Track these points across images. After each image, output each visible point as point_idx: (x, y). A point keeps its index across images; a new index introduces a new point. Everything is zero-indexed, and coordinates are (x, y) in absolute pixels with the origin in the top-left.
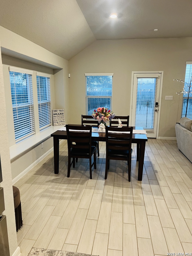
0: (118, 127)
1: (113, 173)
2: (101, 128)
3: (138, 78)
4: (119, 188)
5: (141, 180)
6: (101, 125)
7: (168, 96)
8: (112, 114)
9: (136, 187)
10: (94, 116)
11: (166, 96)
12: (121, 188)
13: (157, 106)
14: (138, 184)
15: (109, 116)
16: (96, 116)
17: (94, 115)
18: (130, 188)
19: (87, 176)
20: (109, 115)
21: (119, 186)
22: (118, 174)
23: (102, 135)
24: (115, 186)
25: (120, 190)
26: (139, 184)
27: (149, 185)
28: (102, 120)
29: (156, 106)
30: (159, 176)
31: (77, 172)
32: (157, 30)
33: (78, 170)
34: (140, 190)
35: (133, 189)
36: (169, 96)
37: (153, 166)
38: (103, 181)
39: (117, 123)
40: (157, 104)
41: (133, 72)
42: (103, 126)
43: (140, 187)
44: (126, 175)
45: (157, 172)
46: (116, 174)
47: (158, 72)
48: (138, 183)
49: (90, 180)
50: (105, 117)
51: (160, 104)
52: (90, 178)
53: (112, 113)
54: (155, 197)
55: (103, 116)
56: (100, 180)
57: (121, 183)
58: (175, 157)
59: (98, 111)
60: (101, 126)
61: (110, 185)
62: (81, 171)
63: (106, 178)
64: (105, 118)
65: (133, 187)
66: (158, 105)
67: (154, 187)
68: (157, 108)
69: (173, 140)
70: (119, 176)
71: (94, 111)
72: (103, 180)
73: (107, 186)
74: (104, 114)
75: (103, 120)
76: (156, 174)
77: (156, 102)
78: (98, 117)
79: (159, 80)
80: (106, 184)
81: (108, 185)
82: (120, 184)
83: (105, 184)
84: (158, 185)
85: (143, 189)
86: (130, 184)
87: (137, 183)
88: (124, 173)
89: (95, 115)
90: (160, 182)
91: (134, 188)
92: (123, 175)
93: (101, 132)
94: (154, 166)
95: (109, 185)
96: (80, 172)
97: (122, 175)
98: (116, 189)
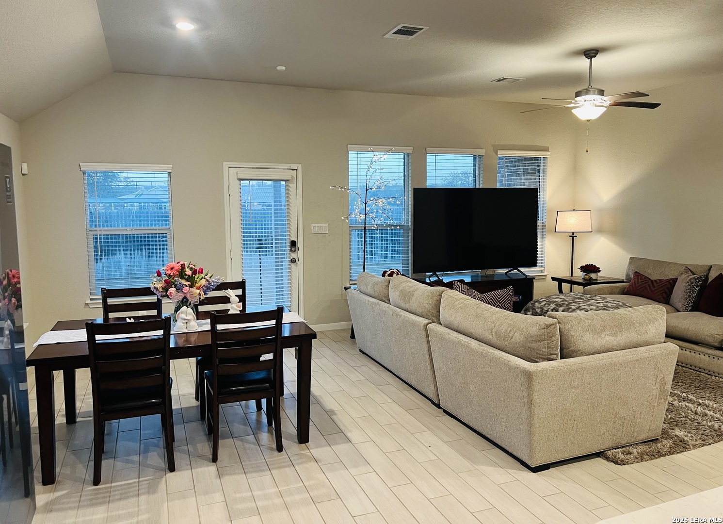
0: (229, 313)
1: (230, 441)
2: (184, 321)
3: (240, 180)
4: (261, 474)
5: (308, 441)
6: (182, 313)
7: (316, 225)
8: (210, 278)
9: (300, 461)
10: (157, 289)
11: (313, 225)
12: (266, 473)
13: (296, 250)
14: (303, 452)
15: (204, 286)
16: (166, 289)
17: (156, 286)
18: (288, 466)
19: (157, 468)
20: (203, 282)
21: (258, 470)
22: (242, 440)
23: (187, 341)
24: (247, 473)
25: (266, 477)
26: (306, 452)
27: (329, 448)
28: (185, 298)
29: (291, 250)
30: (342, 419)
31: (119, 464)
32: (283, 68)
33: (117, 457)
34: (314, 464)
35: (296, 467)
36: (320, 225)
37: (319, 401)
38: (212, 469)
39: (226, 300)
40: (293, 244)
41: (226, 165)
42: (191, 314)
43: (311, 457)
44: (266, 437)
45: (335, 414)
46: (238, 443)
47: (289, 167)
48: (303, 450)
49: (170, 475)
50: (193, 290)
51: (300, 244)
52: (167, 470)
53: (209, 275)
54: (353, 471)
55: (187, 286)
56: (200, 467)
57: (260, 461)
58: (358, 371)
59: (169, 272)
60: (183, 316)
61: (235, 474)
62: (131, 458)
63: (215, 459)
64: (192, 292)
65: (294, 462)
66: (295, 246)
67: (342, 448)
68: (294, 255)
69: (338, 330)
70: (247, 445)
71: (156, 275)
72: (208, 466)
73: (226, 479)
74: (187, 280)
75: (188, 296)
76: (334, 417)
77: (292, 240)
78: (172, 290)
79: (292, 186)
80: (222, 475)
81: (227, 474)
82: (259, 463)
83: (220, 475)
84: (348, 442)
85: (320, 461)
86: (284, 459)
87: (300, 451)
88: (257, 434)
89: (159, 286)
90: (349, 435)
91: (298, 464)
92: (257, 440)
93: (185, 331)
94: (321, 400)
95: (231, 474)
96: (127, 462)
97: (254, 440)
98: (255, 478)
